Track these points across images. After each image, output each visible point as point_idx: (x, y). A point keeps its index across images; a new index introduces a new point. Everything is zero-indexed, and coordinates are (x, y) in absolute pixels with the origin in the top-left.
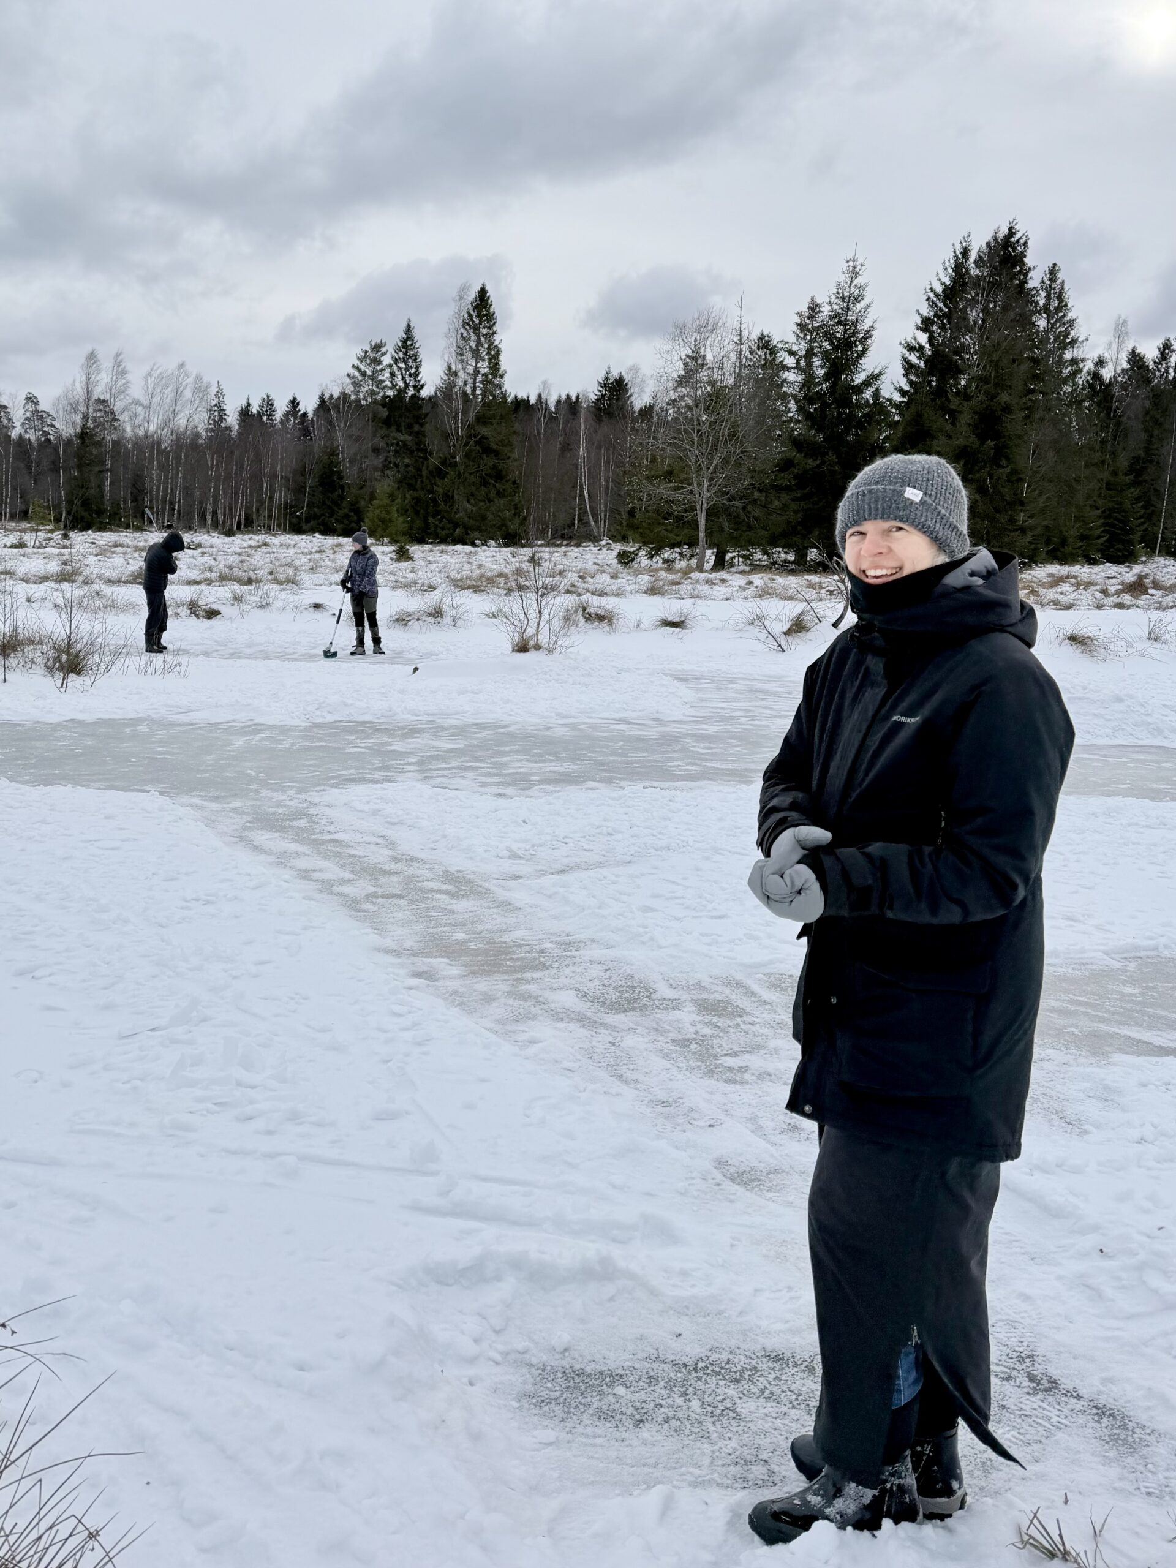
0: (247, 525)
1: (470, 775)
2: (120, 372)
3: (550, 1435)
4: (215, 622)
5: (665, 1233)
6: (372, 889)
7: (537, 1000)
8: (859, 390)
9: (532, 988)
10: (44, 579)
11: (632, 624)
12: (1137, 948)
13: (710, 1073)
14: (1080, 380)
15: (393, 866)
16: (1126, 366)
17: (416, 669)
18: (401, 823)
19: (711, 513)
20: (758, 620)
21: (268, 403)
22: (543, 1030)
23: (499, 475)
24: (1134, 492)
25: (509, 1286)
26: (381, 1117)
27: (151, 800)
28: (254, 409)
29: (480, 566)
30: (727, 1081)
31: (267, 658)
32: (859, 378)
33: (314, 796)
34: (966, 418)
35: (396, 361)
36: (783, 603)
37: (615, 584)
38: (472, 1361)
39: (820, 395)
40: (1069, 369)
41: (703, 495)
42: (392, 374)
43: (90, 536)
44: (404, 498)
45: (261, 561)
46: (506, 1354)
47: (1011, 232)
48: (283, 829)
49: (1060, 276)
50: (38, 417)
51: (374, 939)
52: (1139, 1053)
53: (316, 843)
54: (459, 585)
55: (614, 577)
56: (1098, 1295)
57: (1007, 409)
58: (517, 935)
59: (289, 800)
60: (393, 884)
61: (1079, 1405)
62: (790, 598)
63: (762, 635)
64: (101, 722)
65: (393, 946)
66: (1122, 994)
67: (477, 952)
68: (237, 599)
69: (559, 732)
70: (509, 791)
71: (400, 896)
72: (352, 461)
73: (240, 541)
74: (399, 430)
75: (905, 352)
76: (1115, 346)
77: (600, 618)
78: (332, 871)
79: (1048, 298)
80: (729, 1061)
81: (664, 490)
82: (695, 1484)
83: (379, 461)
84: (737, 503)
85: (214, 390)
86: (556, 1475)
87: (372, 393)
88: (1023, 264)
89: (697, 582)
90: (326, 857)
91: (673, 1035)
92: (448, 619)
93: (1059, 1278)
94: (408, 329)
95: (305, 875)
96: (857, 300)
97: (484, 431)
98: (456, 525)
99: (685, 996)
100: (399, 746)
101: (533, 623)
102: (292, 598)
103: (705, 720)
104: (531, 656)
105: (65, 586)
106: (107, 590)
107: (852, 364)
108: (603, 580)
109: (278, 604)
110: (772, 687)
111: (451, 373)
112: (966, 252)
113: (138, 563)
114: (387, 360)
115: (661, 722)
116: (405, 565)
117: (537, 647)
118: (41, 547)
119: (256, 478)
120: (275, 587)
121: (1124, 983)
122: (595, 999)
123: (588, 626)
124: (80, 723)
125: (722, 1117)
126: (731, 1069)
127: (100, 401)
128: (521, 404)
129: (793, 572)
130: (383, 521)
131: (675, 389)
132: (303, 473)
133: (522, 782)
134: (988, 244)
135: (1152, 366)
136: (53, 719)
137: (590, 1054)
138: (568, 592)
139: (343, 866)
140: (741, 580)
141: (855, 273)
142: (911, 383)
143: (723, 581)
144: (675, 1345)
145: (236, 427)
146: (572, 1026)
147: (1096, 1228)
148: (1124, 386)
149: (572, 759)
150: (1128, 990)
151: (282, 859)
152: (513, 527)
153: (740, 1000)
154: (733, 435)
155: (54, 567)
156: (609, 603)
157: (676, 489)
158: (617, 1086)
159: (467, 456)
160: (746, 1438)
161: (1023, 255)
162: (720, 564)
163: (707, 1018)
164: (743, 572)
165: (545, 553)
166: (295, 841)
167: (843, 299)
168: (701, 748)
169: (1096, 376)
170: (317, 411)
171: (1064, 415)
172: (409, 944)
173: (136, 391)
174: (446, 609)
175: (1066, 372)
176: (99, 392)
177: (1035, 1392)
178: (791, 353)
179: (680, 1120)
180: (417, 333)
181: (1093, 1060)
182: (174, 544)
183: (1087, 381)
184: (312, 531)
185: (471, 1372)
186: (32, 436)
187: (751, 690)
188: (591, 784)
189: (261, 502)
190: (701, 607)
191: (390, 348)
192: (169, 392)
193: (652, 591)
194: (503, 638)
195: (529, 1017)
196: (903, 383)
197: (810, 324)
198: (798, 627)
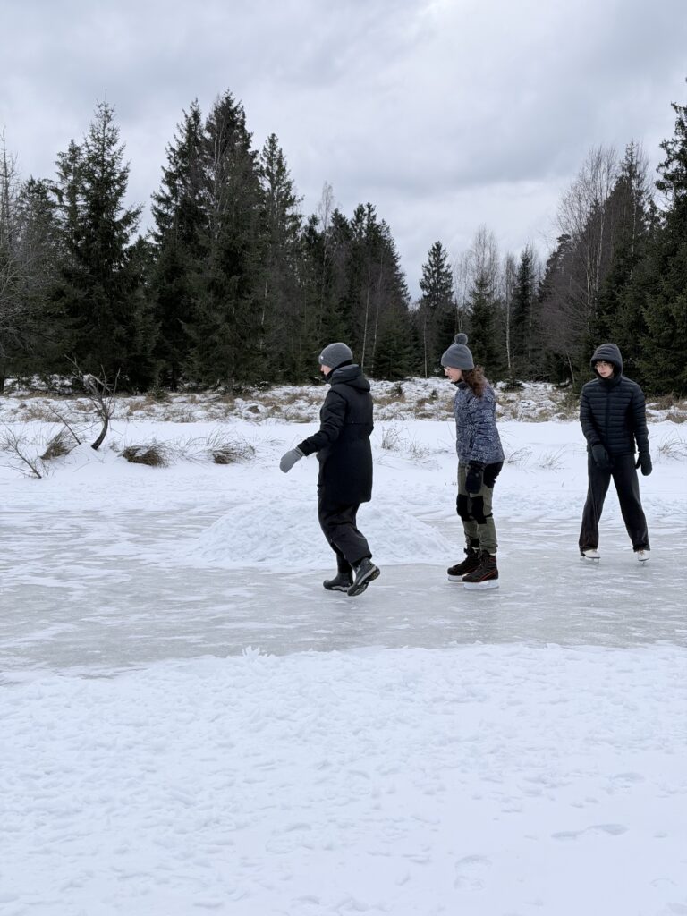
8: (119, 226)
14: (299, 234)
16: (332, 225)
20: (12, 445)
32: (119, 216)
34: (213, 254)
36: (47, 425)
40: (290, 224)
47: (229, 101)
49: (279, 145)
57: (247, 247)
62: (55, 420)
63: (17, 461)
75: (155, 202)
76: (324, 207)
79: (270, 162)
88: (244, 131)
96: (111, 142)
107: (113, 203)
112: (196, 117)
135: (350, 225)
141: (107, 117)
142: (162, 229)
148: (331, 241)
164: (19, 397)
167: (98, 140)
169: (311, 231)
171: (289, 262)
175: (289, 225)
178: (55, 190)
183: (305, 235)
196: (156, 229)
197: (70, 163)
198: (56, 450)
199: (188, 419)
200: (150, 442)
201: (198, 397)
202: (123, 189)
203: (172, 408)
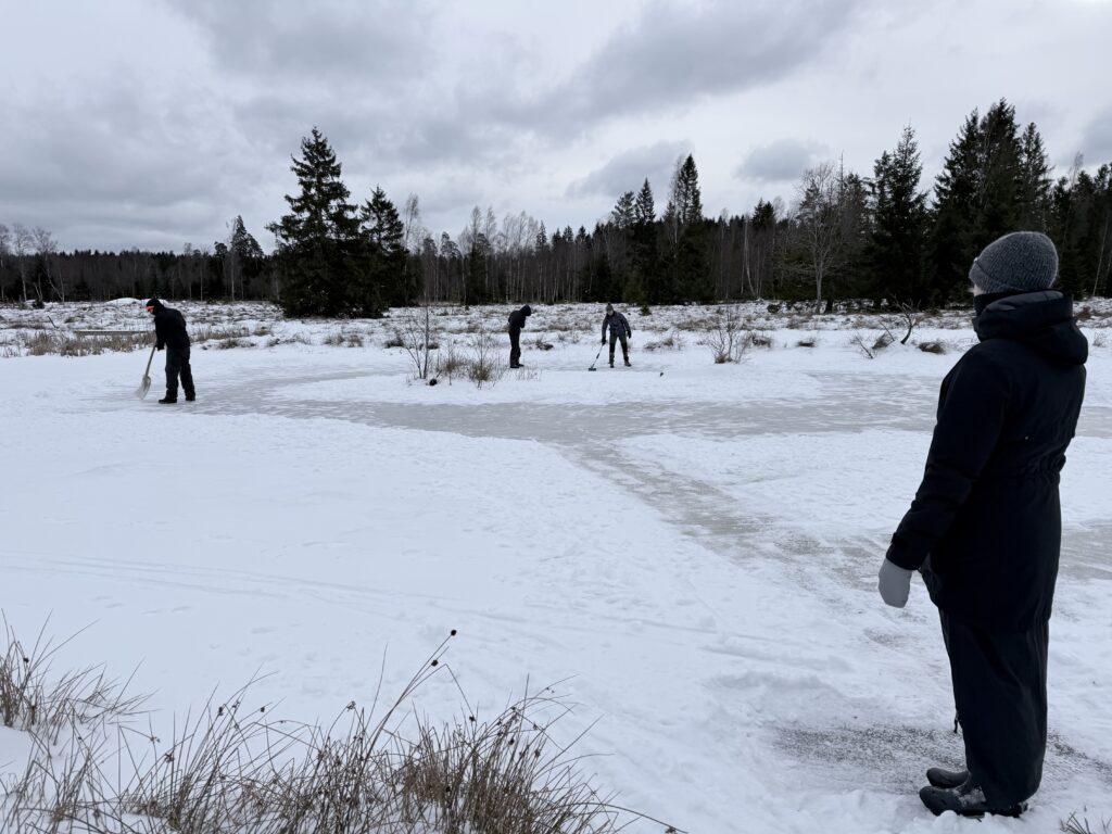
0: (560, 299)
1: (698, 430)
2: (491, 218)
3: (793, 762)
4: (550, 351)
5: (844, 667)
6: (655, 490)
7: (753, 547)
8: (912, 205)
9: (750, 541)
10: (460, 331)
11: (782, 345)
12: (1100, 521)
13: (856, 586)
14: (1048, 193)
15: (662, 478)
16: (1078, 183)
17: (662, 374)
18: (664, 456)
19: (826, 280)
20: (857, 341)
21: (569, 231)
22: (760, 562)
23: (698, 265)
24: (1081, 258)
25: (762, 689)
26: (681, 603)
27: (533, 444)
28: (562, 235)
29: (689, 316)
30: (866, 590)
31: (579, 370)
32: (913, 198)
33: (616, 442)
34: (980, 218)
35: (639, 202)
36: (871, 331)
37: (769, 324)
38: (747, 725)
39: (889, 209)
40: (1042, 186)
41: (820, 270)
42: (637, 211)
43: (479, 308)
44: (645, 280)
45: (569, 318)
46: (764, 723)
47: (1002, 105)
48: (602, 459)
49: (1036, 131)
50: (449, 245)
51: (661, 515)
52: (1106, 578)
53: (622, 466)
54: (681, 327)
55: (768, 319)
56: (1094, 706)
57: (1005, 212)
58: (738, 514)
59: (604, 444)
60: (666, 487)
61: (1087, 762)
62: (874, 328)
63: (859, 349)
64: (500, 405)
65: (670, 518)
66: (1093, 546)
67: (716, 523)
68: (562, 339)
69: (745, 406)
70: (721, 438)
71: (670, 493)
72: (615, 262)
73: (556, 308)
74: (641, 242)
75: (939, 183)
76: (1073, 171)
77: (763, 343)
78: (632, 480)
79: (1028, 143)
80: (866, 580)
81: (796, 269)
82: (875, 790)
83: (629, 261)
84: (840, 274)
85: (539, 225)
86: (799, 782)
87: (626, 221)
88: (1012, 124)
89: (817, 320)
90: (627, 473)
91: (832, 566)
92: (676, 346)
93: (1070, 696)
94: (646, 184)
95: (618, 482)
96: (911, 152)
97: (690, 239)
98: (674, 294)
99: (836, 546)
100: (657, 415)
101: (727, 348)
102: (590, 338)
103: (829, 398)
104: (726, 365)
105: (473, 335)
106: (493, 336)
107: (910, 190)
108: (761, 321)
109: (583, 341)
110: (866, 378)
111: (671, 207)
112: (975, 120)
113: (505, 323)
114: (634, 203)
115: (803, 399)
116: (648, 317)
117: (730, 360)
118: (456, 314)
119: (563, 272)
120: (580, 332)
121: (1093, 540)
122: (785, 548)
123: (756, 347)
124: (490, 405)
125: (865, 608)
126: (867, 584)
127: (481, 235)
128: (710, 223)
129: (873, 313)
130: (634, 293)
131: (800, 209)
132: (588, 269)
133: (729, 434)
134: (989, 114)
135: (1093, 182)
136: (478, 404)
137: (788, 575)
138: (742, 329)
139: (637, 478)
140: (844, 319)
141: (910, 136)
142: (941, 199)
143: (832, 319)
144: (854, 722)
145: (551, 245)
146: (777, 561)
147: (1090, 670)
148: (1076, 195)
149: (755, 421)
150: (1096, 544)
151: (605, 474)
152: (706, 293)
153: (868, 549)
154: (838, 234)
155: (464, 325)
156: (768, 334)
157: (803, 267)
158: (805, 592)
159: (680, 255)
160: (899, 770)
161: (1012, 118)
162: (829, 310)
163: (851, 558)
164: (843, 314)
165: (724, 308)
166: (611, 465)
167: (902, 151)
168: (829, 413)
169: (1060, 190)
170: (594, 235)
171: (1037, 214)
172: (679, 518)
173: (500, 228)
174: (675, 341)
175: (1040, 188)
176: (481, 230)
177: (1060, 754)
178: (871, 185)
179: (842, 609)
180: (651, 186)
181: (1078, 581)
182: (527, 312)
183: (1054, 193)
184: (593, 301)
185: (748, 730)
186: (446, 255)
187: (855, 381)
188: (767, 434)
189: (566, 286)
190: (821, 335)
191: (636, 196)
192: (517, 227)
193: (791, 326)
194: (709, 355)
195: (750, 556)
196: (937, 200)
197: (883, 167)
198: (881, 344)
199: (957, 327)
200: (935, 340)
201: (961, 313)
202: (917, 180)
203: (944, 320)
